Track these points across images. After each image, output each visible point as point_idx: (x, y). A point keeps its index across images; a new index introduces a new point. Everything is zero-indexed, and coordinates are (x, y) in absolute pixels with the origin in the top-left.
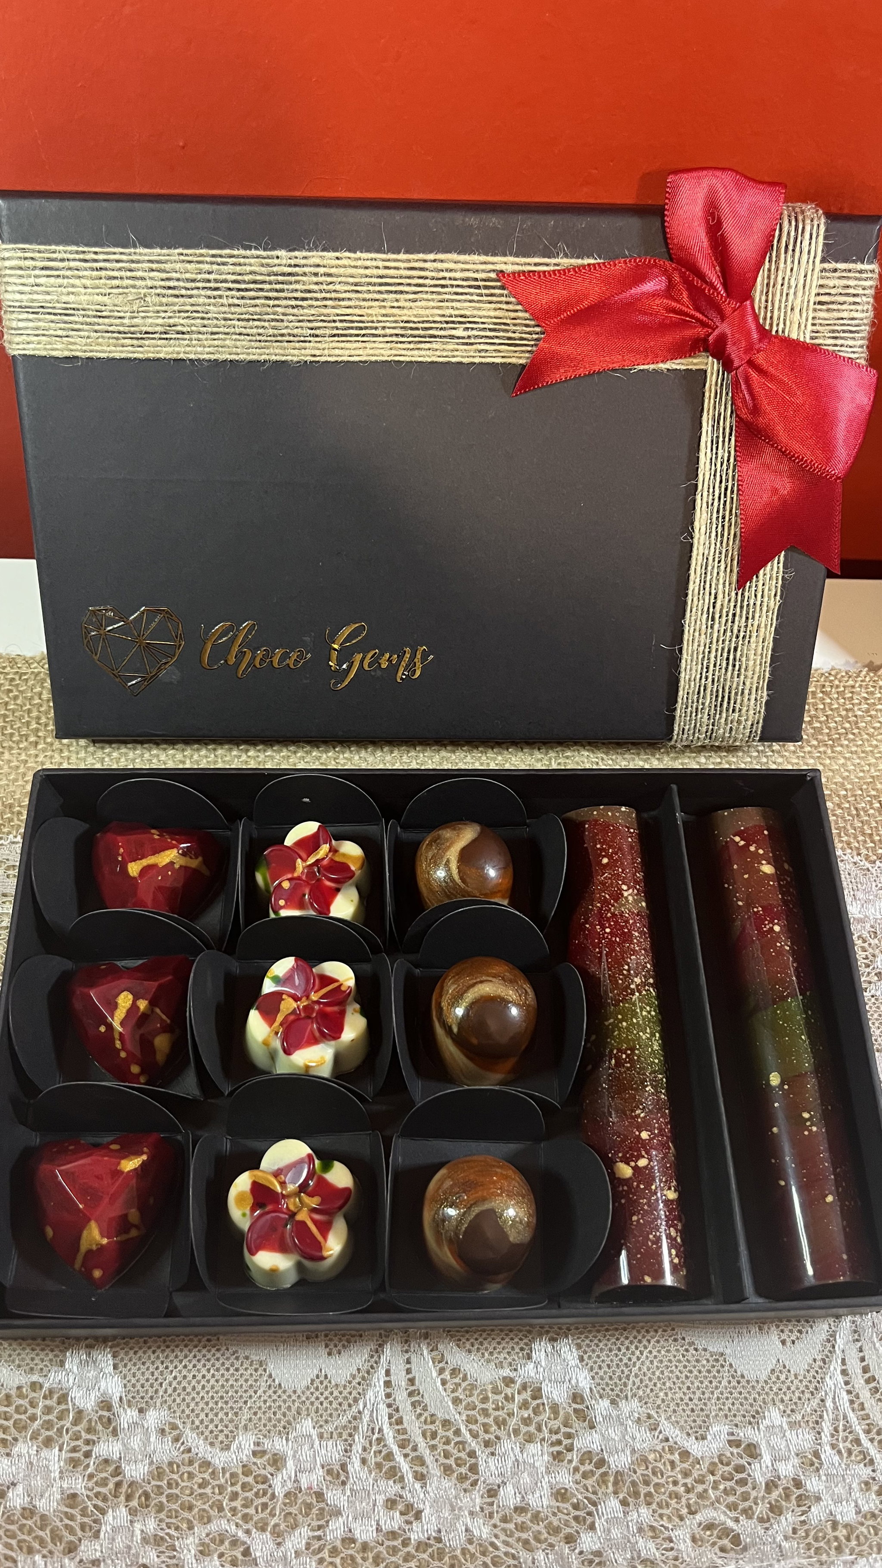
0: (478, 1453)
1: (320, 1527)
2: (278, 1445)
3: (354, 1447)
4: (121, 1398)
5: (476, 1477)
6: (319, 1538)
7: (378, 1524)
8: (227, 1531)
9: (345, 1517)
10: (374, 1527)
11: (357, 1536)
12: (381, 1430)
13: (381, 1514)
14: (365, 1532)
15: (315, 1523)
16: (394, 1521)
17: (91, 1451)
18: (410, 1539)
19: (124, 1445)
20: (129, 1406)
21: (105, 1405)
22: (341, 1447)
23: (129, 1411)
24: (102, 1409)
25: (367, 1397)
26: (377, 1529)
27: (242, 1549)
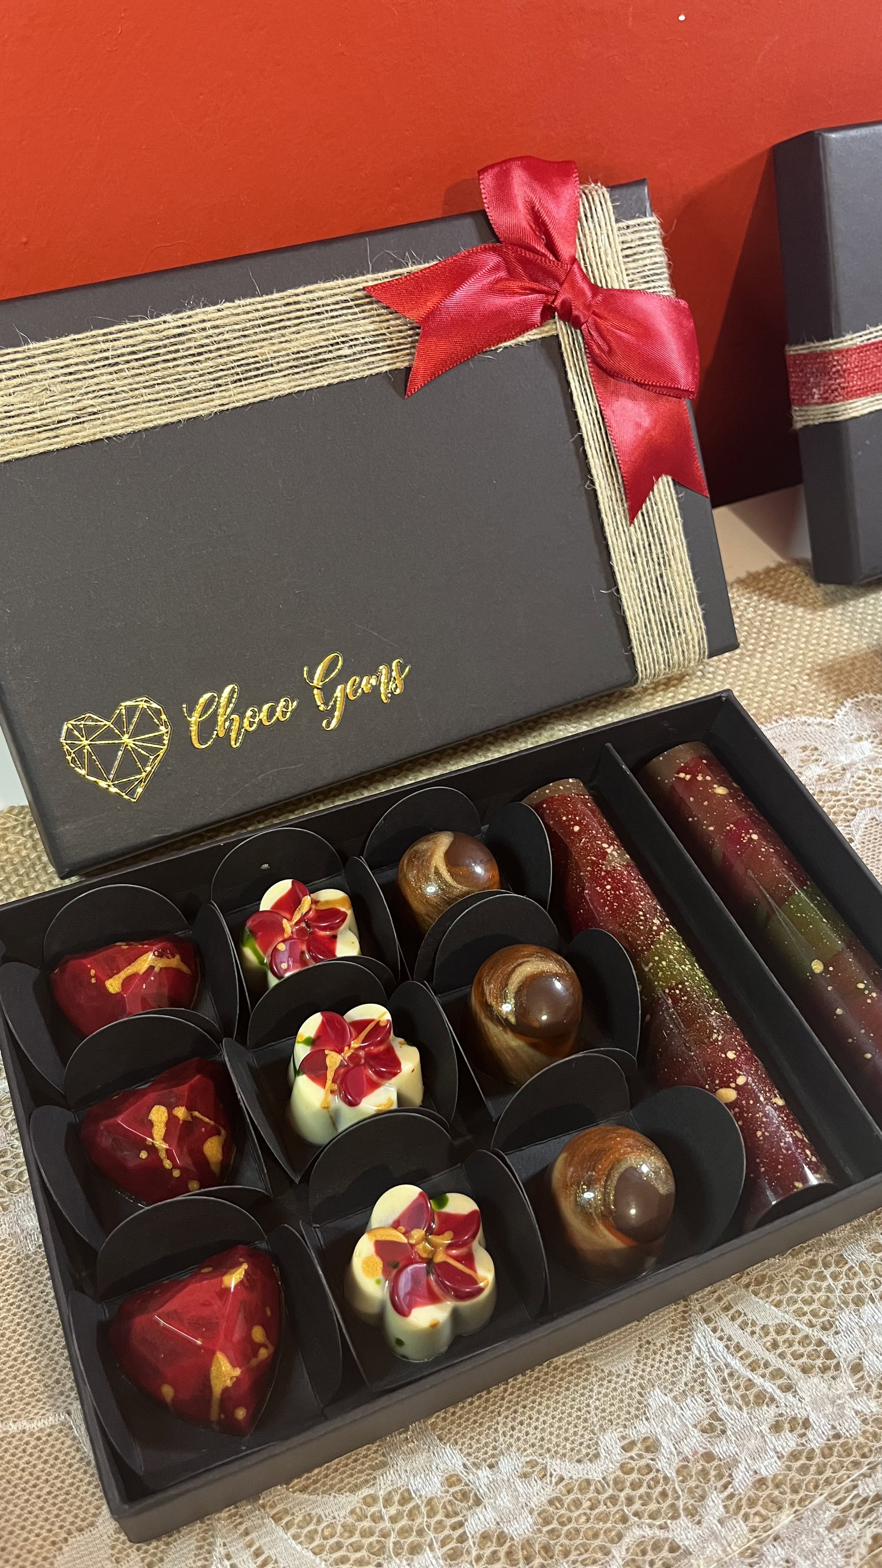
0: (825, 1339)
1: (725, 1487)
2: (642, 1429)
3: (712, 1393)
4: (465, 1466)
5: (835, 1361)
6: (731, 1496)
7: (777, 1453)
8: (644, 1537)
9: (744, 1462)
10: (776, 1458)
11: (764, 1473)
12: (727, 1365)
13: (774, 1440)
14: (769, 1467)
15: (720, 1484)
16: (788, 1442)
17: (465, 1532)
18: (813, 1449)
19: (495, 1508)
20: (478, 1468)
21: (451, 1480)
22: (699, 1399)
23: (479, 1472)
24: (450, 1486)
25: (697, 1340)
26: (778, 1457)
27: (666, 1547)
